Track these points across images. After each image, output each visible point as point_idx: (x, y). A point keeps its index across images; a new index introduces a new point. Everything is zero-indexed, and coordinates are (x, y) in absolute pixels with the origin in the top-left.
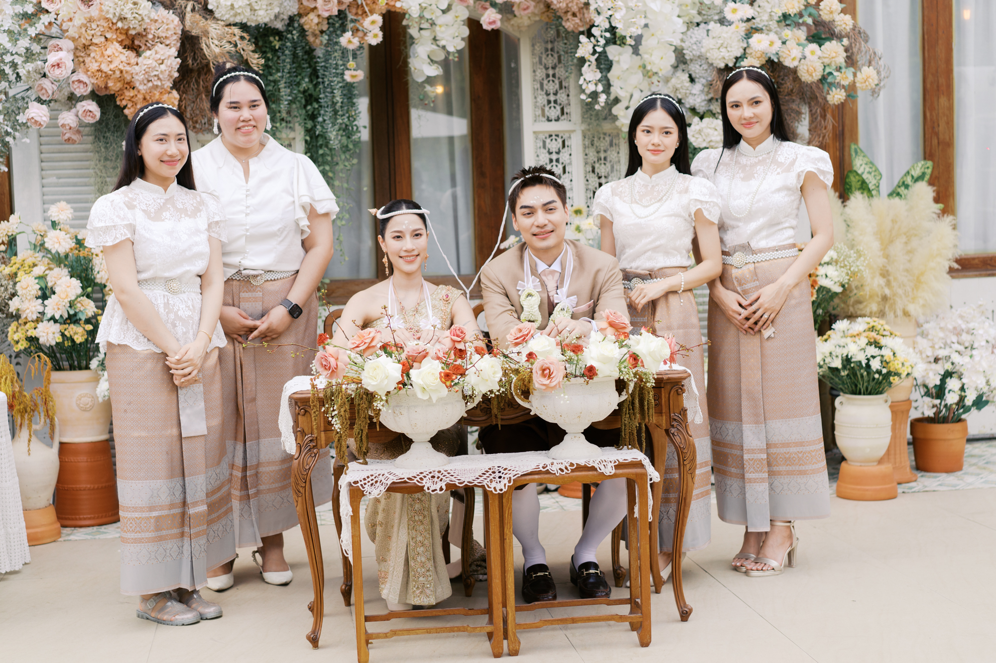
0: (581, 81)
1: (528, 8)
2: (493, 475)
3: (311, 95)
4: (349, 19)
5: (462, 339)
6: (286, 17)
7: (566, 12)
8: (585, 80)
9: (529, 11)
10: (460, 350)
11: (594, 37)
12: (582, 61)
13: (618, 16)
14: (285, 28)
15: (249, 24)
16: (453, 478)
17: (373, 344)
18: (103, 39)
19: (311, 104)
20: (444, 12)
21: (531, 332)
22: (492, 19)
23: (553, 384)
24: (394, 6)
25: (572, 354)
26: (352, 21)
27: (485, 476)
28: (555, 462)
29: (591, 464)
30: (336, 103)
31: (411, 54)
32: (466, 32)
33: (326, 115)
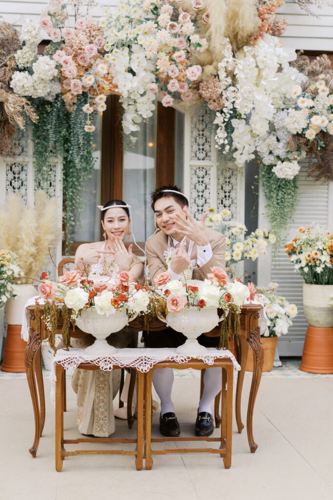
0: (216, 138)
1: (189, 96)
2: (141, 362)
3: (67, 139)
4: (89, 97)
5: (127, 280)
6: (54, 94)
7: (210, 99)
8: (218, 137)
9: (190, 98)
10: (125, 286)
11: (224, 113)
12: (217, 126)
13: (237, 102)
14: (53, 100)
15: (33, 97)
16: (117, 362)
17: (74, 280)
19: (67, 144)
20: (142, 95)
21: (169, 278)
22: (168, 101)
23: (178, 310)
24: (114, 91)
25: (192, 292)
26: (91, 98)
27: (136, 362)
28: (179, 355)
29: (200, 358)
30: (80, 143)
31: (123, 119)
32: (154, 107)
33: (74, 150)
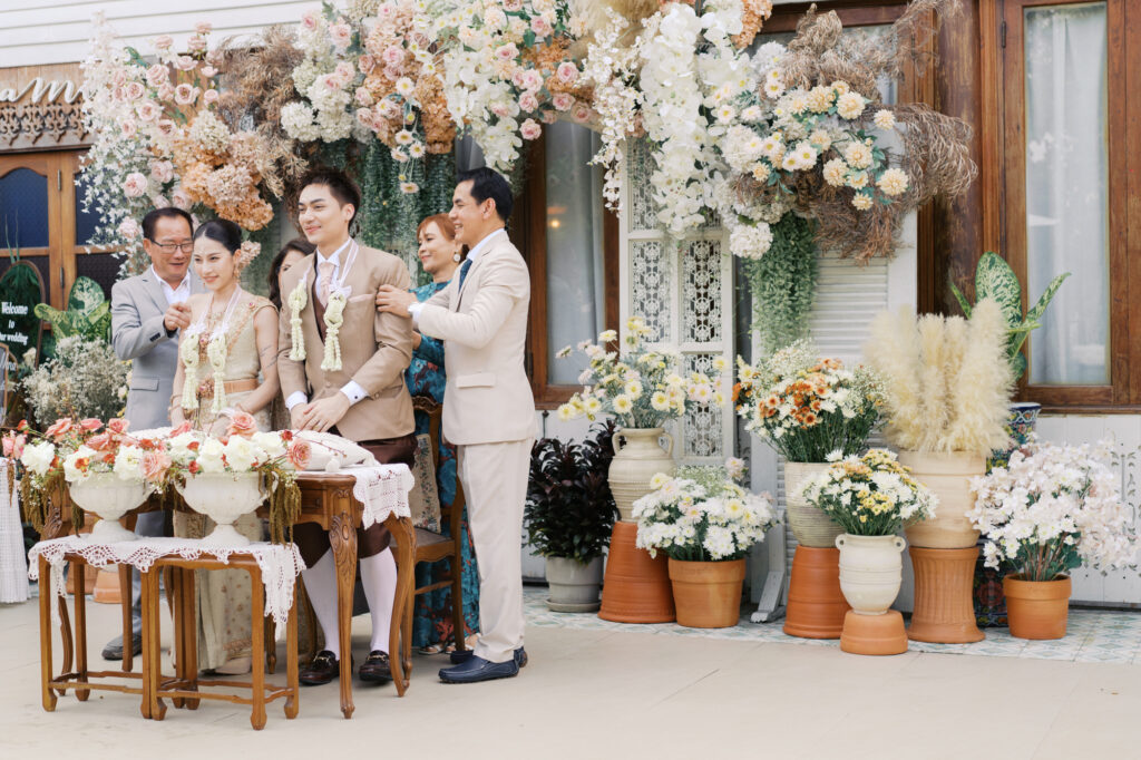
16: (113, 555)
18: (194, 160)
20: (489, 123)
